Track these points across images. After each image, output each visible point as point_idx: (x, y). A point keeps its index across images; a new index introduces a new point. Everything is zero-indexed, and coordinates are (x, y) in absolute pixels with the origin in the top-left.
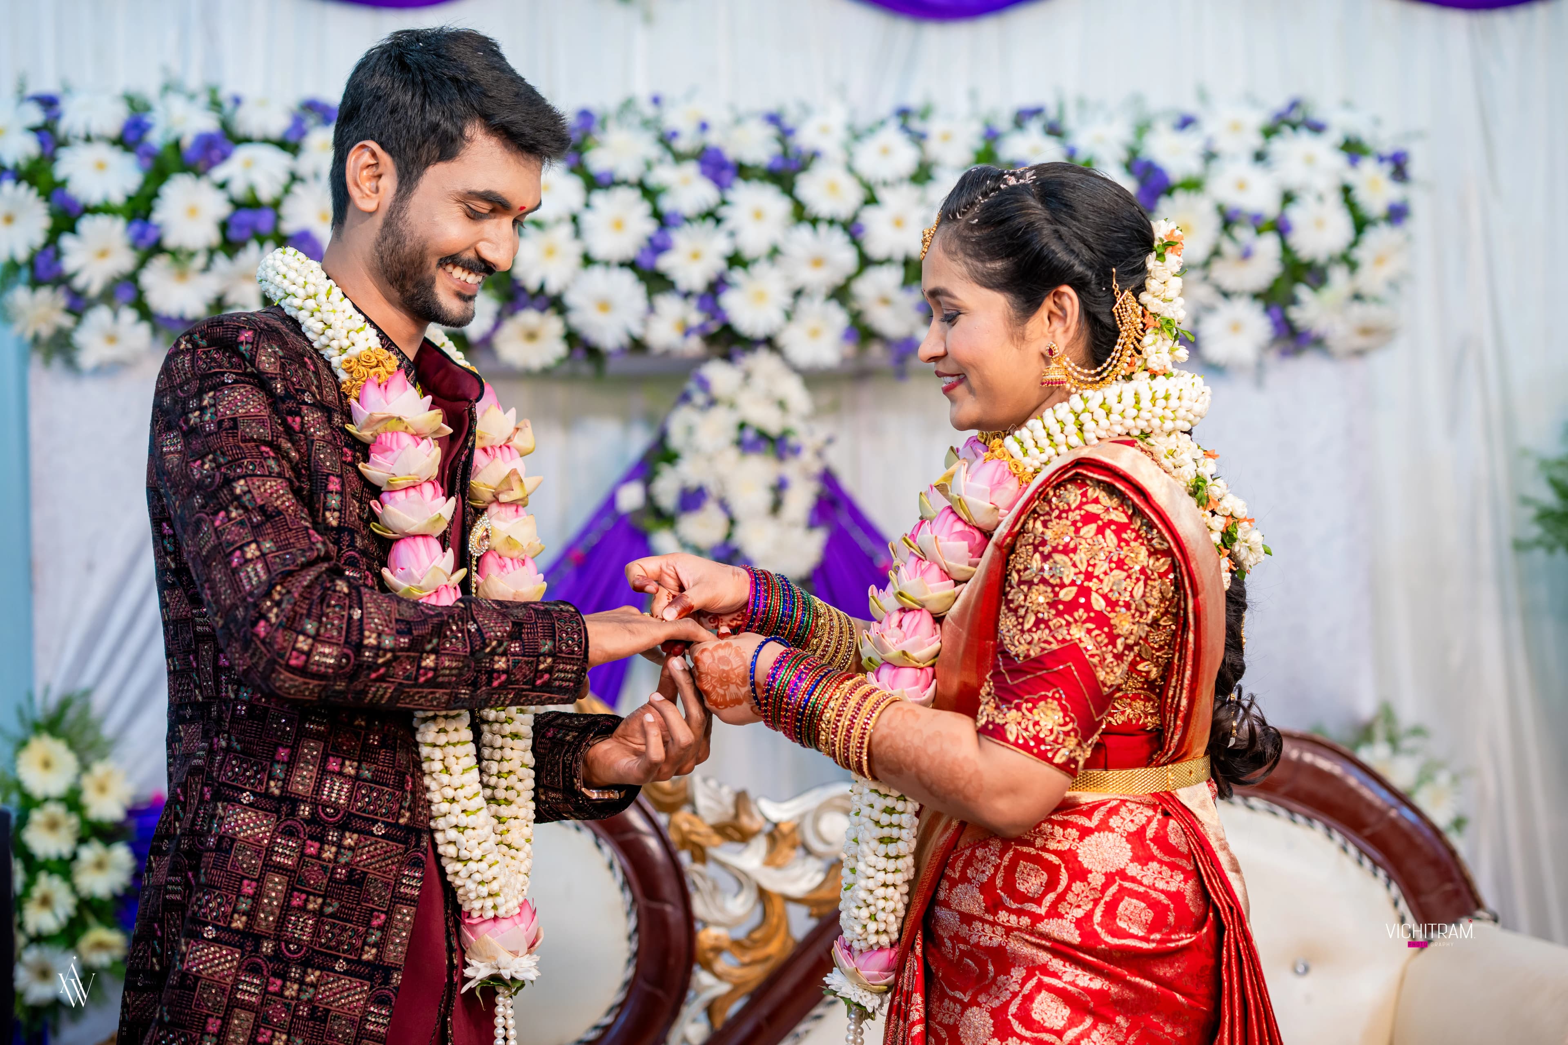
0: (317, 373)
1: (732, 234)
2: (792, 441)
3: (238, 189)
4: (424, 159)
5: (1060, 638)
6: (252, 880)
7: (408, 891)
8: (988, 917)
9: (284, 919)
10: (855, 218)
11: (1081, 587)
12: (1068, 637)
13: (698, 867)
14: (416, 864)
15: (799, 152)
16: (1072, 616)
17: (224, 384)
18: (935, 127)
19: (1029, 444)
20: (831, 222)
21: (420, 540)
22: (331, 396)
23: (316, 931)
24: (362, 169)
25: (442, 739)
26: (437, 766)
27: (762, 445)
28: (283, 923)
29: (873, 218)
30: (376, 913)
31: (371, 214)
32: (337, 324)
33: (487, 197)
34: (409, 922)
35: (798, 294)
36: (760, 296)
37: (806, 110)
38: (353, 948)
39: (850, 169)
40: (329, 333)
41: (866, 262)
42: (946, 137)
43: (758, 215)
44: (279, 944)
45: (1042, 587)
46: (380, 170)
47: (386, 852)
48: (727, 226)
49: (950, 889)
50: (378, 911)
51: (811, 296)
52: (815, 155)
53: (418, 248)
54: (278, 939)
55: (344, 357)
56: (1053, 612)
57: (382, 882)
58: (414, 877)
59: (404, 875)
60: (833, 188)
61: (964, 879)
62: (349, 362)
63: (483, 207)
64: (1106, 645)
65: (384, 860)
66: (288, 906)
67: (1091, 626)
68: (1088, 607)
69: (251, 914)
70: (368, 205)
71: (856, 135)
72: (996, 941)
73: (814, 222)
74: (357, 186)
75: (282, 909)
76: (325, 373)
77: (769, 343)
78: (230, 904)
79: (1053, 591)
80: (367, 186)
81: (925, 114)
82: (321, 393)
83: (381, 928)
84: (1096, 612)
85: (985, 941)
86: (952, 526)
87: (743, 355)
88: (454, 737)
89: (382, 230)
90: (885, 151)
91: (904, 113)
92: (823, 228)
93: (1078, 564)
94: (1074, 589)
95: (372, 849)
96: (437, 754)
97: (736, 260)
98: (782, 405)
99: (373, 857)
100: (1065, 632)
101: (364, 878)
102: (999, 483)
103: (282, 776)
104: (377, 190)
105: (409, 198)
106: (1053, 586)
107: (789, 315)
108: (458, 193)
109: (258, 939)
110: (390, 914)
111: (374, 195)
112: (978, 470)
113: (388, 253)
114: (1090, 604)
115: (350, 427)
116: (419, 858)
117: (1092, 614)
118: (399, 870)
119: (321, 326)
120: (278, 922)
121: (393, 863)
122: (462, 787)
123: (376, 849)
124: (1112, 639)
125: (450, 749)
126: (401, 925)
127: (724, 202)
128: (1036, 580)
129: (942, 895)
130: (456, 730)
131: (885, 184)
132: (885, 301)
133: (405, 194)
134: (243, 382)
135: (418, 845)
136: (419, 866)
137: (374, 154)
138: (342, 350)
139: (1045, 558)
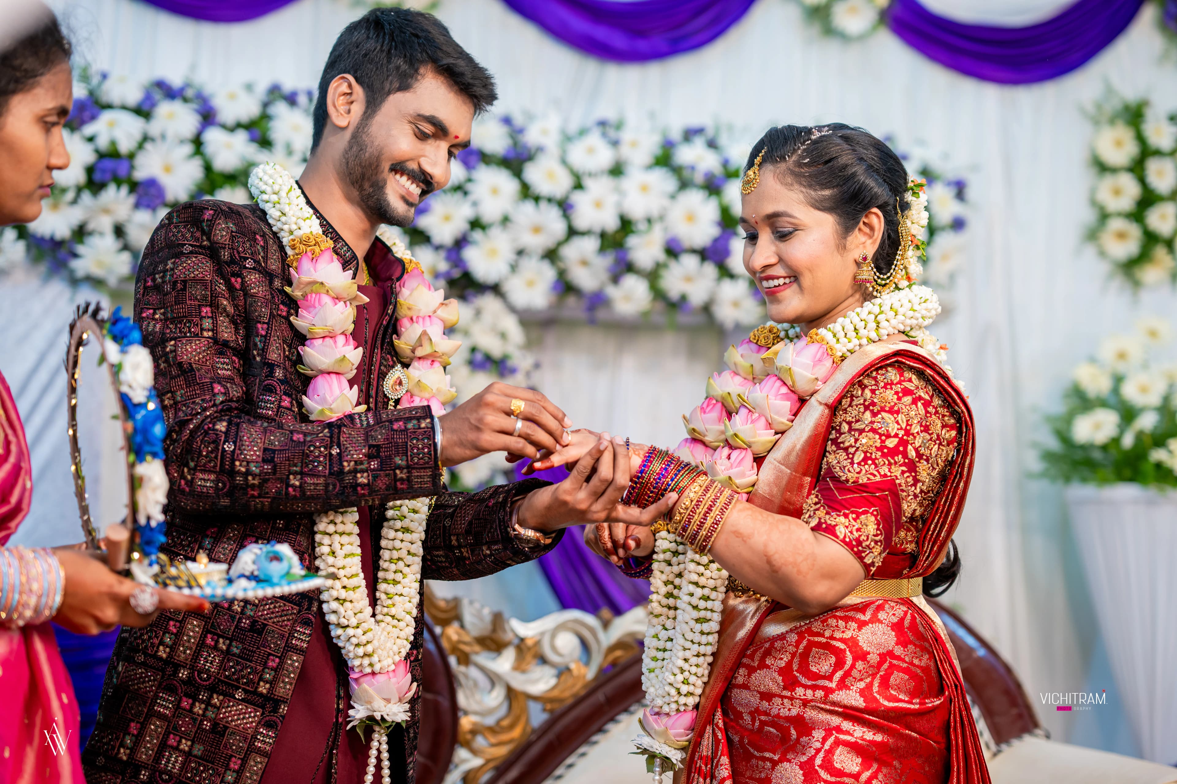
0: (265, 248)
1: (475, 204)
2: (510, 363)
3: (103, 143)
4: (387, 89)
5: (882, 473)
6: (177, 621)
7: (298, 643)
8: (787, 693)
9: (198, 653)
10: (567, 198)
11: (901, 439)
12: (889, 474)
13: (462, 669)
14: (306, 623)
15: (525, 147)
16: (893, 458)
17: (182, 253)
18: (626, 136)
19: (841, 335)
20: (550, 200)
21: (333, 376)
22: (274, 265)
23: (222, 667)
24: (340, 95)
25: (331, 528)
26: (325, 549)
27: (488, 365)
28: (197, 657)
29: (579, 199)
30: (272, 657)
31: (343, 129)
32: (290, 213)
33: (432, 120)
34: (297, 667)
35: (520, 253)
36: (493, 253)
37: (530, 117)
38: (250, 682)
39: (564, 162)
40: (283, 219)
41: (572, 232)
42: (634, 144)
43: (495, 191)
44: (193, 673)
45: (871, 434)
46: (354, 97)
47: (283, 610)
48: (472, 197)
49: (749, 675)
50: (274, 655)
51: (529, 255)
52: (540, 149)
53: (376, 153)
54: (192, 668)
55: (292, 237)
56: (880, 453)
57: (278, 633)
58: (304, 633)
59: (296, 631)
60: (551, 175)
61: (763, 665)
62: (293, 240)
63: (428, 128)
64: (911, 486)
65: (281, 616)
66: (202, 644)
67: (904, 468)
68: (905, 454)
69: (173, 648)
70: (341, 122)
71: (567, 139)
72: (794, 712)
73: (537, 199)
74: (335, 107)
75: (197, 646)
76: (273, 248)
77: (496, 289)
78: (157, 638)
79: (880, 438)
80: (342, 109)
81: (619, 126)
82: (266, 263)
83: (275, 670)
84: (909, 459)
85: (784, 712)
86: (779, 389)
87: (475, 296)
88: (340, 528)
89: (349, 142)
90: (591, 151)
91: (603, 124)
92: (543, 205)
93: (900, 422)
94: (897, 440)
95: (272, 606)
96: (326, 540)
97: (476, 224)
98: (503, 336)
99: (273, 613)
100: (887, 470)
101: (263, 629)
102: (820, 360)
103: (209, 547)
104: (349, 112)
105: (373, 117)
106: (881, 435)
107: (514, 268)
108: (411, 115)
109: (177, 667)
110: (282, 659)
111: (346, 115)
112: (803, 349)
113: (353, 158)
114: (907, 453)
115: (287, 289)
116: (309, 619)
117: (907, 461)
118: (293, 626)
119: (278, 214)
120: (193, 655)
121: (288, 620)
122: (344, 568)
123: (275, 607)
124: (916, 481)
125: (337, 537)
126: (291, 669)
127: (469, 180)
128: (867, 429)
129: (740, 680)
130: (342, 522)
131: (590, 175)
132: (585, 263)
133: (369, 115)
134: (196, 253)
135: (309, 608)
136: (309, 625)
137: (350, 86)
138: (291, 232)
139: (874, 414)
